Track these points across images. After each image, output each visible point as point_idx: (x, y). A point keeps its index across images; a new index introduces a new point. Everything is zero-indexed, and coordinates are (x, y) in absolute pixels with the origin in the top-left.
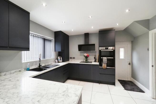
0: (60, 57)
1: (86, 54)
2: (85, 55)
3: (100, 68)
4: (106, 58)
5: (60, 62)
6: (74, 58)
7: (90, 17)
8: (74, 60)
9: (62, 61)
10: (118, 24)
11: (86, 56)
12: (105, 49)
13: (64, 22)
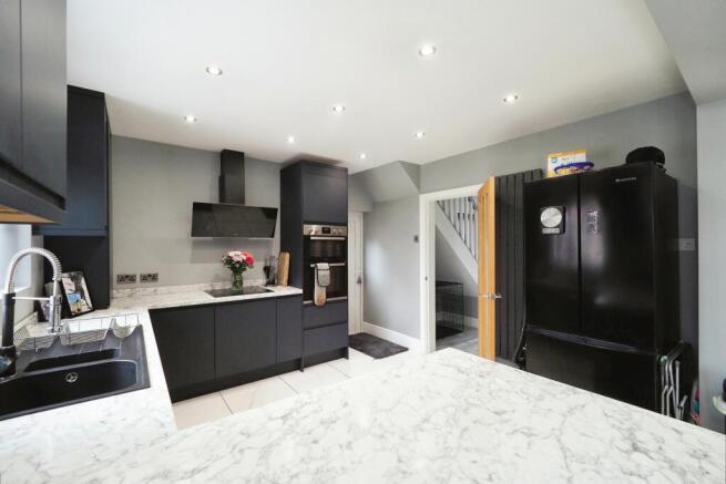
0: (73, 278)
1: (238, 253)
2: (236, 259)
3: (307, 305)
4: (325, 266)
5: (80, 314)
6: (152, 278)
7: (339, 108)
8: (150, 290)
9: (89, 302)
10: (363, 156)
11: (238, 262)
12: (320, 233)
13: (215, 71)
